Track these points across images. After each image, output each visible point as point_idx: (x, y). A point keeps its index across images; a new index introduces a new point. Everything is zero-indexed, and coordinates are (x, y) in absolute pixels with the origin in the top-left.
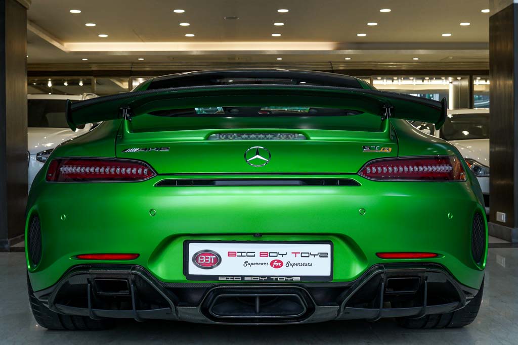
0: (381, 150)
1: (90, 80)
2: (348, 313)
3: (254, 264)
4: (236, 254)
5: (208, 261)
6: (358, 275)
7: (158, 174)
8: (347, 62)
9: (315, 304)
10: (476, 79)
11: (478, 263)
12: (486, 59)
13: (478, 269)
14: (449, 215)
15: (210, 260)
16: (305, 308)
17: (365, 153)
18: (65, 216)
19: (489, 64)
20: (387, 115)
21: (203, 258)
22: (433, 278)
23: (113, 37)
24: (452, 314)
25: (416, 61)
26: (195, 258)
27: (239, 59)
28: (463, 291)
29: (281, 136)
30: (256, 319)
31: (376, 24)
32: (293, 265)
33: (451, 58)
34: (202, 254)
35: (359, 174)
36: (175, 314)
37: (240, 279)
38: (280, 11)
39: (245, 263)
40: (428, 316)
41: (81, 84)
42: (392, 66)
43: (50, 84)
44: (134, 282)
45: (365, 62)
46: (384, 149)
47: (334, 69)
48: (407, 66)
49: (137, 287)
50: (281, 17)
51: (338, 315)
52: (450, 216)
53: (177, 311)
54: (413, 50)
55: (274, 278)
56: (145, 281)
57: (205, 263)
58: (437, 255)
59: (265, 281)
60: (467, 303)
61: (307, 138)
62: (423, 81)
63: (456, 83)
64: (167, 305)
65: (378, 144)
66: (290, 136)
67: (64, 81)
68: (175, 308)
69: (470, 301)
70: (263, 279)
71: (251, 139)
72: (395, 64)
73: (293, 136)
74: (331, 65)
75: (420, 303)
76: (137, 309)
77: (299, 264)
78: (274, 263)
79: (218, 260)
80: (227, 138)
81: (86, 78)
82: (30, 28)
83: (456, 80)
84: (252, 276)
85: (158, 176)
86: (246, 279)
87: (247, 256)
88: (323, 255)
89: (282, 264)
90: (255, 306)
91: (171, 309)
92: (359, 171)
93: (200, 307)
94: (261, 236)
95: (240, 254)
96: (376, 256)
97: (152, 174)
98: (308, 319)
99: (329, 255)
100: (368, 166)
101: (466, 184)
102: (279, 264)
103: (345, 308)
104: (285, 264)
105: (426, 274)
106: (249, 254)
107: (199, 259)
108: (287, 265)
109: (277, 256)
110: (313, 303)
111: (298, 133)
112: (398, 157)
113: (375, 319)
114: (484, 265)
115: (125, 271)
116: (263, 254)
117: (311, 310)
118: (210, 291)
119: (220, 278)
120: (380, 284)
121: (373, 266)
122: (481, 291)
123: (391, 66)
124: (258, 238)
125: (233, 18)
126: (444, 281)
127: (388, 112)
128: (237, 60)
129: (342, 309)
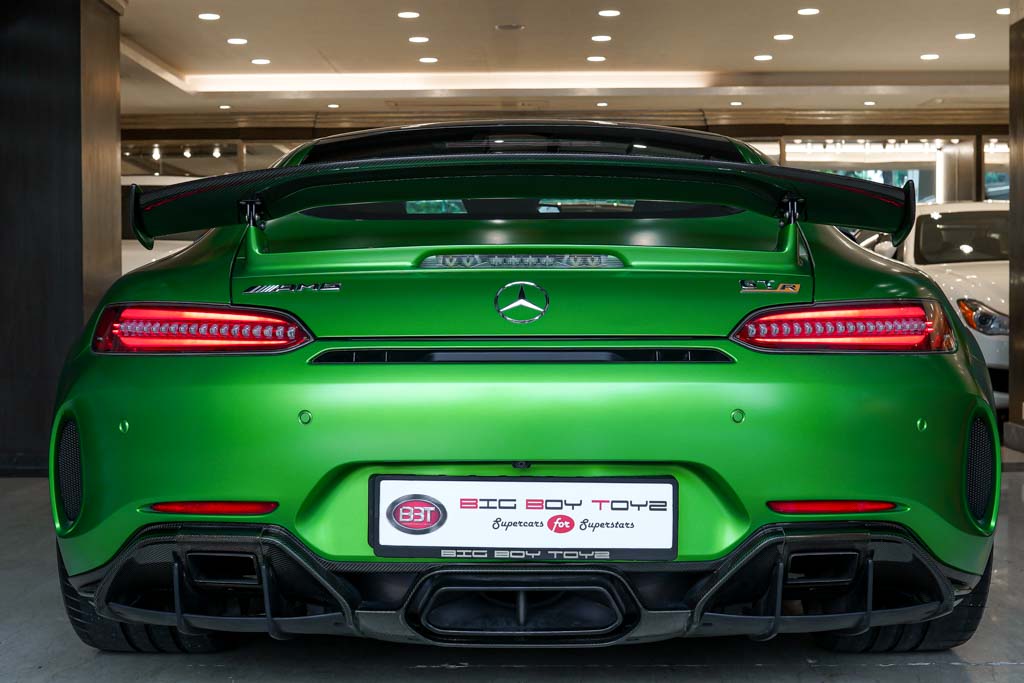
0: (779, 290)
1: (235, 146)
2: (710, 624)
3: (515, 524)
4: (476, 504)
5: (419, 517)
6: (731, 546)
7: (316, 339)
8: (736, 110)
9: (641, 606)
10: (989, 142)
11: (980, 522)
12: (1001, 103)
13: (981, 534)
14: (919, 422)
15: (423, 516)
16: (620, 616)
17: (745, 295)
18: (127, 424)
19: (1008, 112)
20: (790, 216)
21: (408, 511)
22: (885, 552)
23: (280, 65)
24: (926, 627)
25: (870, 108)
26: (394, 512)
27: (523, 105)
28: (949, 578)
29: (572, 260)
30: (519, 637)
31: (790, 37)
32: (594, 527)
33: (940, 101)
34: (406, 504)
35: (731, 338)
36: (352, 627)
37: (486, 556)
38: (603, 13)
39: (496, 521)
40: (877, 630)
41: (217, 153)
42: (823, 117)
43: (156, 155)
44: (268, 560)
45: (769, 110)
46: (784, 287)
47: (709, 123)
48: (853, 118)
49: (274, 570)
50: (605, 26)
51: (688, 628)
52: (922, 425)
53: (355, 618)
54: (865, 87)
55: (555, 553)
56: (291, 559)
57: (412, 521)
58: (892, 506)
59: (536, 560)
60: (956, 603)
61: (626, 265)
62: (884, 147)
63: (950, 150)
64: (336, 607)
65: (773, 277)
66: (589, 260)
67: (185, 148)
68: (353, 613)
69: (961, 600)
70: (533, 555)
71: (510, 266)
72: (829, 113)
73: (597, 259)
74: (703, 115)
75: (858, 605)
76: (274, 614)
77: (607, 524)
78: (556, 523)
79: (440, 515)
80: (460, 264)
81: (226, 143)
82: (126, 51)
83: (950, 143)
84: (509, 549)
85: (318, 343)
86: (497, 554)
87: (500, 507)
88: (657, 506)
89: (572, 525)
90: (516, 610)
91: (344, 614)
92: (731, 333)
93: (402, 611)
94: (529, 466)
95: (485, 504)
96: (767, 509)
97: (305, 338)
98: (627, 636)
99: (670, 507)
100: (751, 321)
101: (956, 358)
102: (567, 523)
103: (702, 614)
104: (577, 524)
105: (871, 546)
106: (503, 504)
107: (402, 514)
108: (583, 527)
109: (561, 508)
110: (637, 606)
111: (607, 253)
112: (813, 302)
113: (765, 636)
114: (993, 524)
115: (250, 538)
116: (531, 504)
117: (632, 619)
118: (423, 579)
119: (444, 553)
120: (776, 565)
121: (762, 528)
122: (986, 577)
123: (821, 118)
124: (523, 470)
125: (510, 27)
126: (909, 559)
127: (792, 211)
128: (520, 107)
129: (696, 618)
